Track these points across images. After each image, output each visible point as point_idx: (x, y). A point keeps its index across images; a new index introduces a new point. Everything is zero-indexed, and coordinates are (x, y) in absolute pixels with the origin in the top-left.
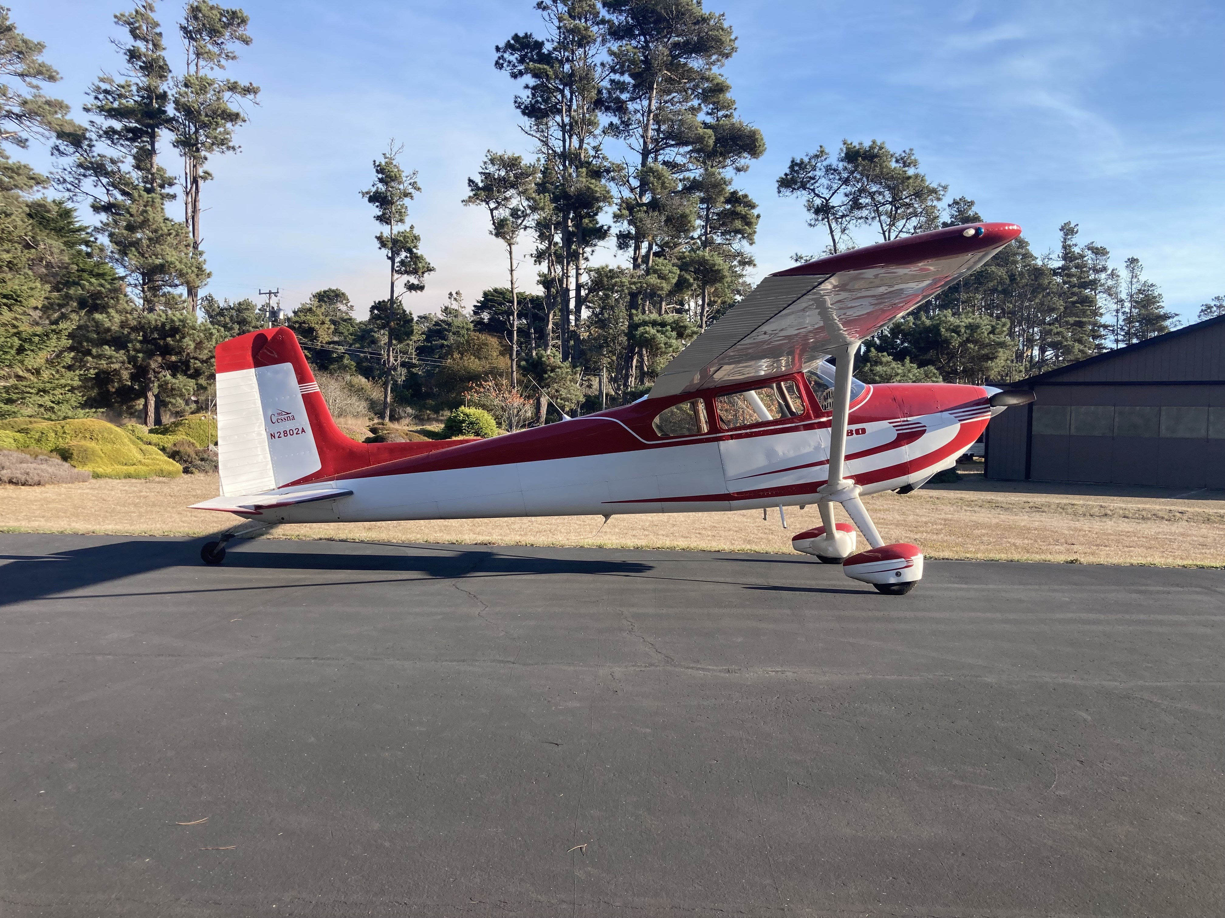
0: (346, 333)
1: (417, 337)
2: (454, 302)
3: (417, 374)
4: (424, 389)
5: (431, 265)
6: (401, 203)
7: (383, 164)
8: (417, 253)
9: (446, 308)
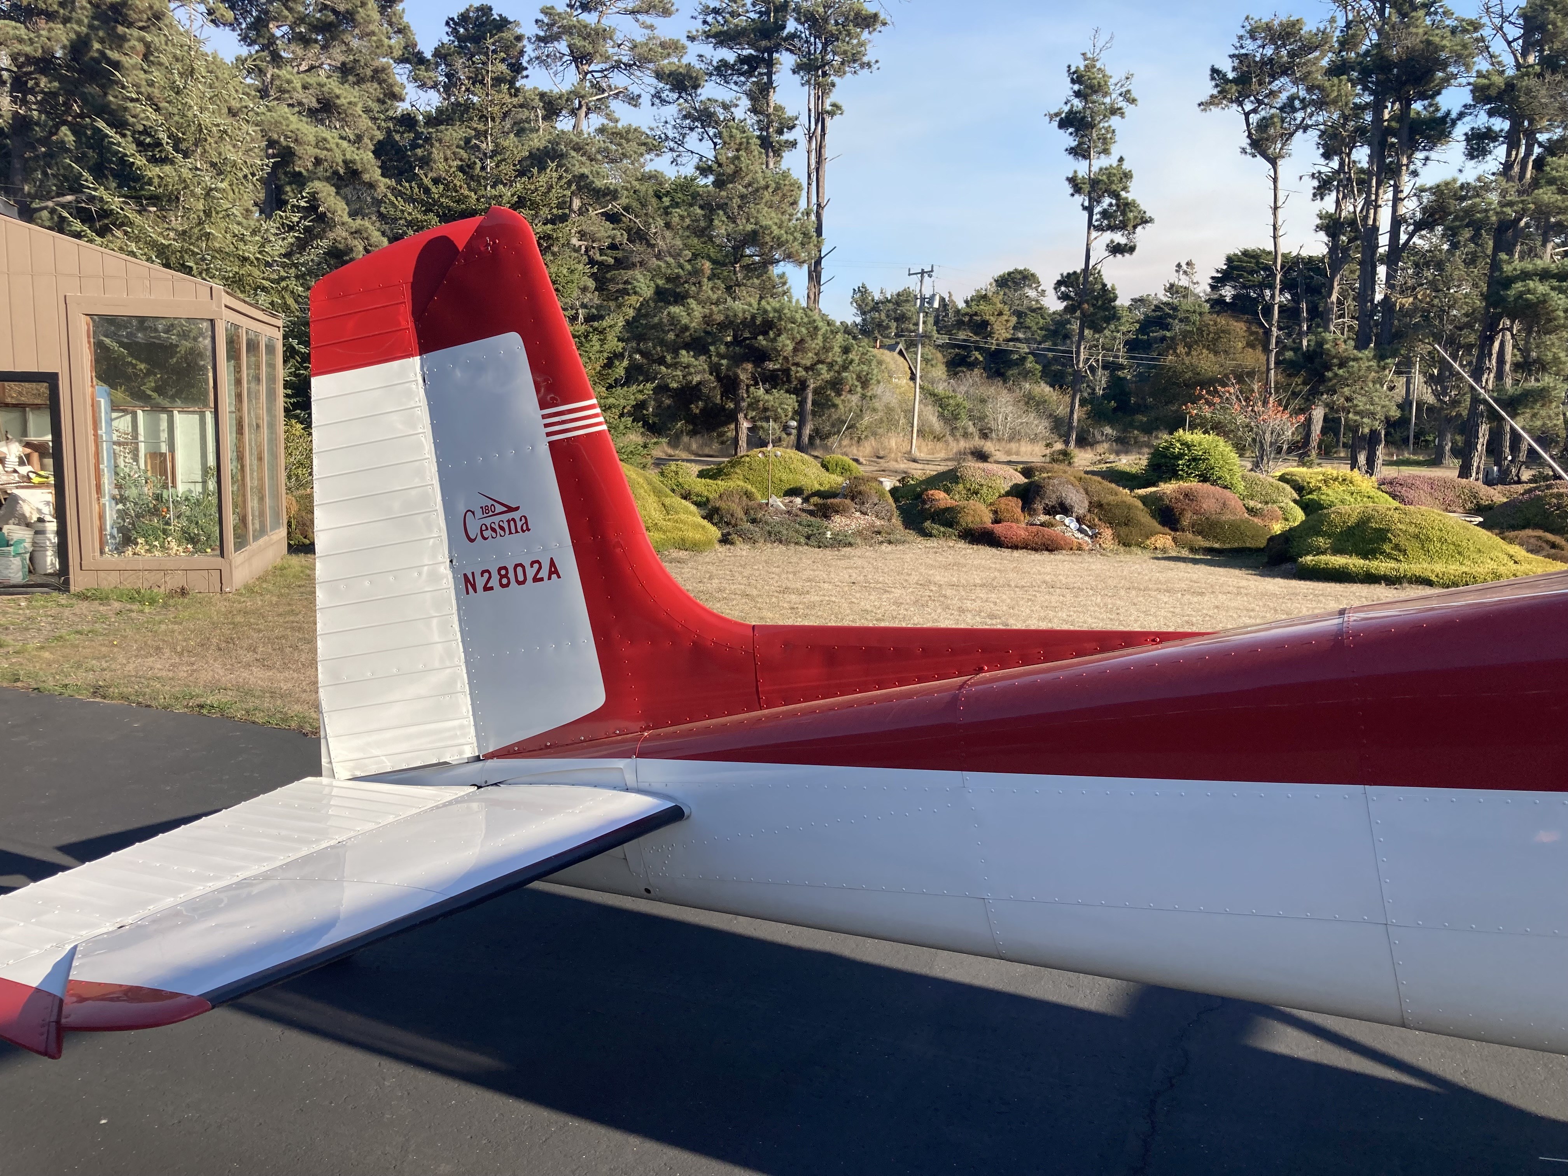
0: (1035, 328)
1: (1127, 326)
2: (1183, 277)
3: (1125, 378)
4: (1133, 400)
5: (1148, 215)
6: (1106, 125)
7: (1082, 68)
8: (1127, 198)
9: (1172, 286)
